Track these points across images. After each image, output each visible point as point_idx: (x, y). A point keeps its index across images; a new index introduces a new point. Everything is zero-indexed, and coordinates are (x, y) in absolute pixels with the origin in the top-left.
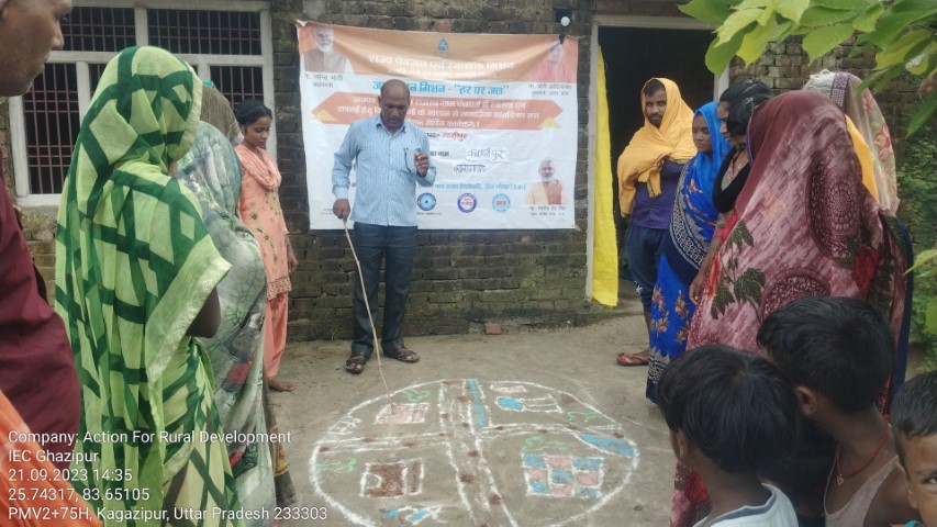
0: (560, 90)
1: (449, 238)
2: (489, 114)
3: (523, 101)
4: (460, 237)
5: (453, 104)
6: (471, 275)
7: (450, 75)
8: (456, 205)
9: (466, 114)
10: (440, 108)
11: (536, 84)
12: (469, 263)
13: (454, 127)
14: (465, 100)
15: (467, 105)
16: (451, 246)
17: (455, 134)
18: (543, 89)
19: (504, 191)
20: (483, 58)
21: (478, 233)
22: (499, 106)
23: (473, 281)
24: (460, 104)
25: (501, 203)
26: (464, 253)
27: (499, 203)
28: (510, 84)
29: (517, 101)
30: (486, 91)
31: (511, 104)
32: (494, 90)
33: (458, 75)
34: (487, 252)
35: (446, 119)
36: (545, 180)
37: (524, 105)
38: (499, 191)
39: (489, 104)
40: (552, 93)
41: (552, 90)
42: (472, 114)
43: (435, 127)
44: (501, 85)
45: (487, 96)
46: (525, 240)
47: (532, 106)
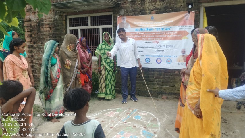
0: (188, 27)
1: (154, 70)
2: (166, 36)
3: (176, 31)
4: (157, 70)
5: (155, 33)
6: (160, 81)
7: (154, 26)
8: (156, 62)
9: (159, 36)
10: (151, 35)
11: (180, 26)
12: (159, 78)
13: (156, 40)
14: (158, 32)
15: (159, 33)
16: (155, 73)
17: (156, 42)
18: (183, 27)
19: (170, 58)
20: (164, 20)
21: (162, 70)
22: (169, 33)
23: (160, 83)
24: (157, 33)
25: (169, 61)
26: (158, 75)
27: (168, 61)
28: (172, 27)
29: (174, 31)
30: (165, 29)
31: (172, 33)
32: (167, 29)
33: (156, 26)
34: (165, 75)
35: (153, 38)
36: (183, 55)
37: (176, 33)
38: (169, 58)
39: (166, 33)
40: (186, 29)
41: (186, 28)
42: (160, 36)
43: (150, 40)
44: (169, 27)
45: (165, 31)
46: (176, 72)
47: (179, 33)
